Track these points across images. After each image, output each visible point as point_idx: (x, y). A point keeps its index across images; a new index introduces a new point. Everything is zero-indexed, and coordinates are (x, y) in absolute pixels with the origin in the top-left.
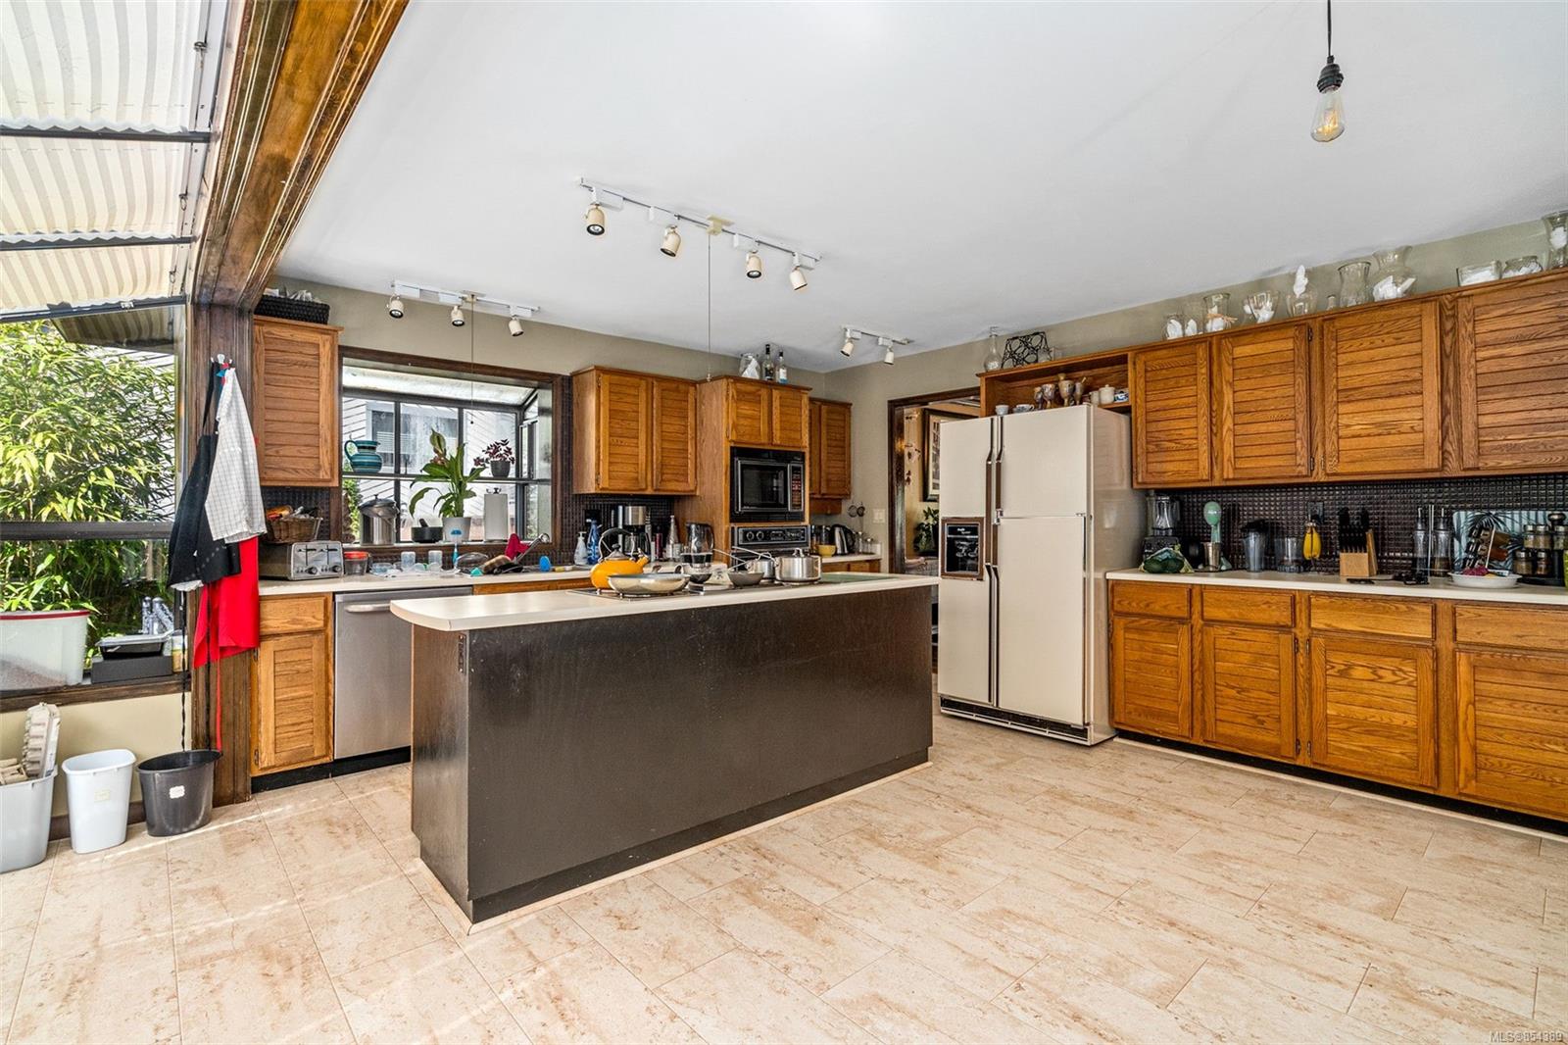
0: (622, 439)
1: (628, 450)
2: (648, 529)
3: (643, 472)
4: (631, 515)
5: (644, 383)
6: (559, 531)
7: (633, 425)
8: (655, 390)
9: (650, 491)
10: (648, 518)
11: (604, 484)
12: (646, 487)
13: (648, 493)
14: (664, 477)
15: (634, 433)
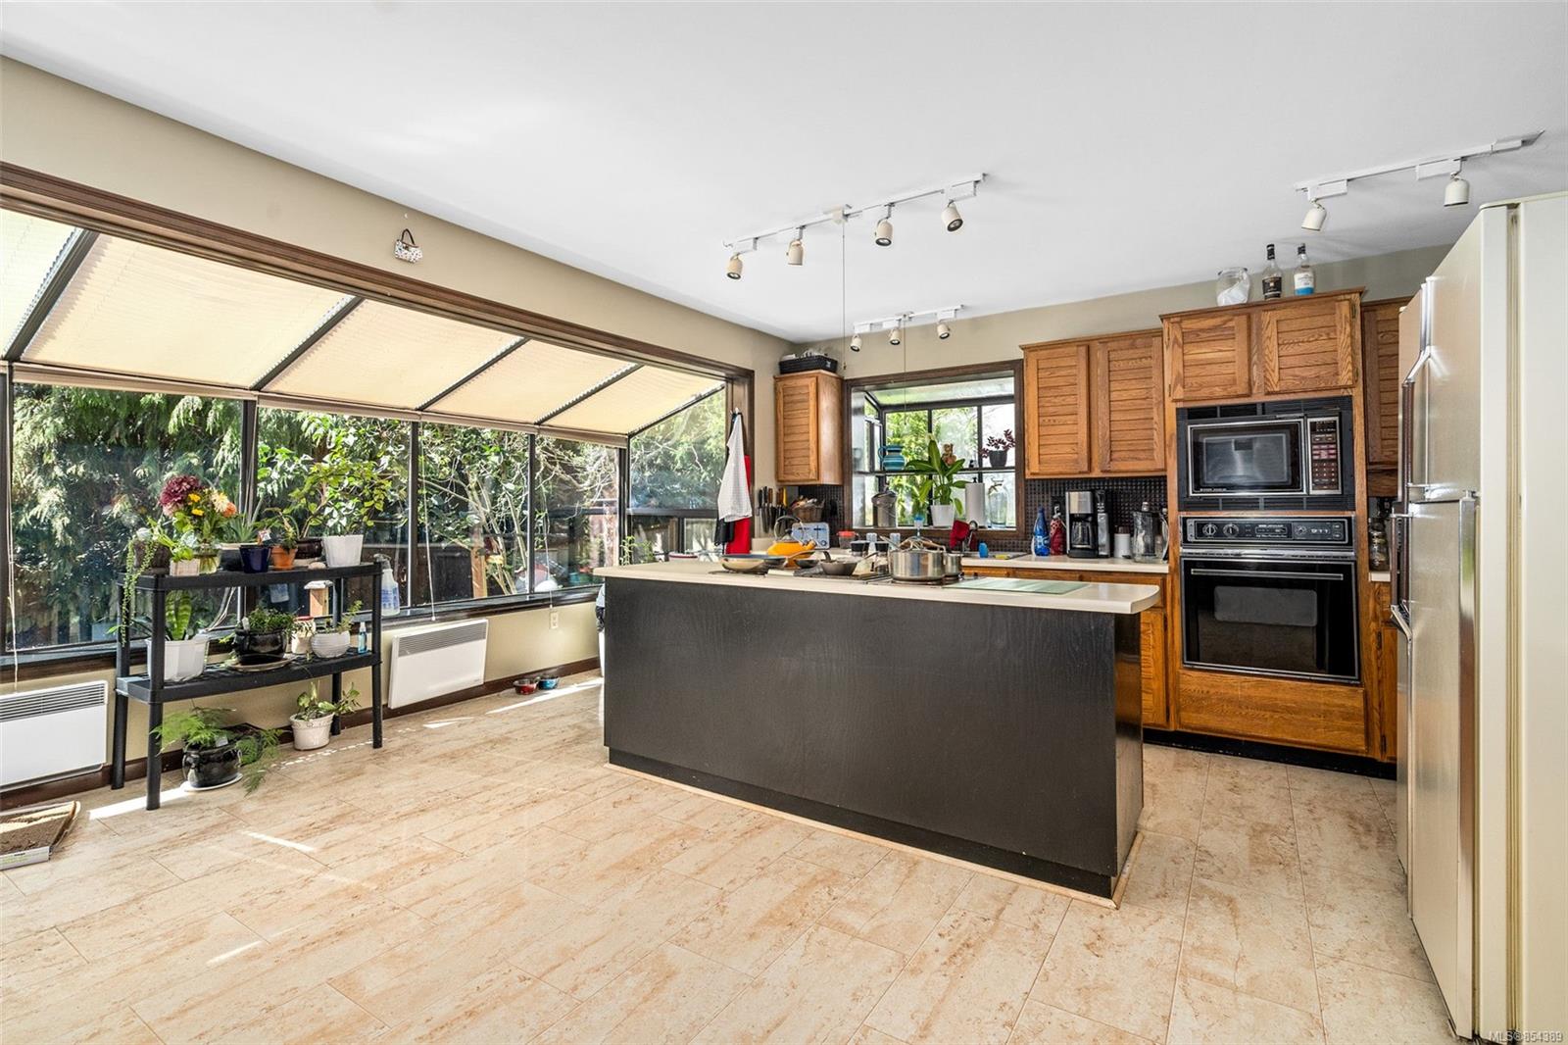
0: (1054, 418)
1: (1065, 429)
2: (1102, 518)
3: (1085, 453)
4: (1077, 502)
5: (1083, 350)
6: (1022, 519)
7: (1070, 400)
8: (1099, 354)
9: (1096, 474)
10: (1101, 506)
11: (1034, 468)
12: (1090, 469)
13: (1093, 475)
14: (1115, 456)
15: (1070, 409)
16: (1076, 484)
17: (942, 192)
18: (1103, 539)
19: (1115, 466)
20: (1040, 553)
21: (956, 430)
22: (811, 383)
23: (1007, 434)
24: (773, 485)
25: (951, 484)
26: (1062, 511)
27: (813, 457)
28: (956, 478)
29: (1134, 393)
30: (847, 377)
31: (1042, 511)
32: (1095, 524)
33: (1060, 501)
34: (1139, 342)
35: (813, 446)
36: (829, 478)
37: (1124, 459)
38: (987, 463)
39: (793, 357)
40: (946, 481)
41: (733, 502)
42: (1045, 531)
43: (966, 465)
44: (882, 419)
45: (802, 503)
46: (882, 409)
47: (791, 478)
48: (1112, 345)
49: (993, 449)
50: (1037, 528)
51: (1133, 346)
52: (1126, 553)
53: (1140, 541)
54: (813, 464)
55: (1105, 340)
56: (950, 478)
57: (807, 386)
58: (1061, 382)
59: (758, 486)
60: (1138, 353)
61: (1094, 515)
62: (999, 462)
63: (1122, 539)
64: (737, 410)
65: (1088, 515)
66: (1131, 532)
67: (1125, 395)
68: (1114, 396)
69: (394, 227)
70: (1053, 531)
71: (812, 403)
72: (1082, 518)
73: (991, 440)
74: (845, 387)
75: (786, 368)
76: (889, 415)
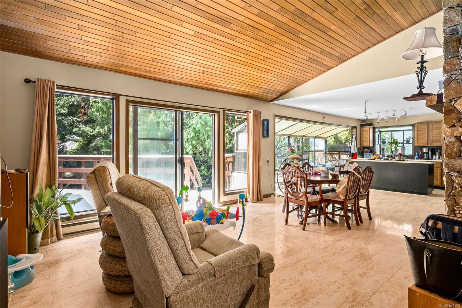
0: (421, 136)
1: (423, 138)
2: (430, 153)
3: (427, 142)
4: (425, 150)
5: (427, 124)
6: (413, 153)
7: (424, 133)
8: (430, 125)
9: (429, 145)
10: (430, 151)
11: (416, 144)
12: (428, 144)
13: (428, 146)
14: (433, 142)
15: (424, 134)
16: (425, 147)
17: (404, 110)
18: (430, 157)
19: (433, 144)
20: (417, 159)
21: (399, 136)
22: (368, 128)
23: (410, 137)
24: (359, 147)
25: (397, 146)
26: (422, 152)
27: (368, 142)
28: (399, 145)
29: (437, 132)
30: (374, 127)
31: (418, 152)
32: (429, 154)
33: (422, 150)
34: (438, 123)
35: (369, 140)
36: (371, 145)
37: (435, 143)
38: (405, 142)
39: (364, 123)
40: (396, 146)
41: (354, 150)
42: (418, 155)
43: (401, 143)
44: (381, 134)
45: (365, 150)
46: (380, 132)
47: (363, 145)
48: (433, 124)
49: (407, 140)
50: (417, 154)
51: (437, 124)
52: (435, 159)
53: (437, 156)
54: (369, 143)
55: (432, 122)
56: (397, 145)
57: (367, 129)
58: (422, 129)
59: (358, 147)
60: (438, 125)
61: (428, 152)
62: (408, 142)
63: (434, 156)
64: (354, 134)
65: (427, 152)
66: (436, 155)
67: (435, 132)
68: (433, 132)
69: (322, 116)
70: (420, 155)
71: (368, 132)
72: (426, 153)
73: (406, 138)
74: (374, 129)
75: (362, 125)
76: (382, 133)
